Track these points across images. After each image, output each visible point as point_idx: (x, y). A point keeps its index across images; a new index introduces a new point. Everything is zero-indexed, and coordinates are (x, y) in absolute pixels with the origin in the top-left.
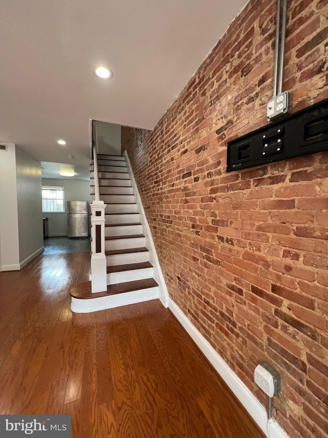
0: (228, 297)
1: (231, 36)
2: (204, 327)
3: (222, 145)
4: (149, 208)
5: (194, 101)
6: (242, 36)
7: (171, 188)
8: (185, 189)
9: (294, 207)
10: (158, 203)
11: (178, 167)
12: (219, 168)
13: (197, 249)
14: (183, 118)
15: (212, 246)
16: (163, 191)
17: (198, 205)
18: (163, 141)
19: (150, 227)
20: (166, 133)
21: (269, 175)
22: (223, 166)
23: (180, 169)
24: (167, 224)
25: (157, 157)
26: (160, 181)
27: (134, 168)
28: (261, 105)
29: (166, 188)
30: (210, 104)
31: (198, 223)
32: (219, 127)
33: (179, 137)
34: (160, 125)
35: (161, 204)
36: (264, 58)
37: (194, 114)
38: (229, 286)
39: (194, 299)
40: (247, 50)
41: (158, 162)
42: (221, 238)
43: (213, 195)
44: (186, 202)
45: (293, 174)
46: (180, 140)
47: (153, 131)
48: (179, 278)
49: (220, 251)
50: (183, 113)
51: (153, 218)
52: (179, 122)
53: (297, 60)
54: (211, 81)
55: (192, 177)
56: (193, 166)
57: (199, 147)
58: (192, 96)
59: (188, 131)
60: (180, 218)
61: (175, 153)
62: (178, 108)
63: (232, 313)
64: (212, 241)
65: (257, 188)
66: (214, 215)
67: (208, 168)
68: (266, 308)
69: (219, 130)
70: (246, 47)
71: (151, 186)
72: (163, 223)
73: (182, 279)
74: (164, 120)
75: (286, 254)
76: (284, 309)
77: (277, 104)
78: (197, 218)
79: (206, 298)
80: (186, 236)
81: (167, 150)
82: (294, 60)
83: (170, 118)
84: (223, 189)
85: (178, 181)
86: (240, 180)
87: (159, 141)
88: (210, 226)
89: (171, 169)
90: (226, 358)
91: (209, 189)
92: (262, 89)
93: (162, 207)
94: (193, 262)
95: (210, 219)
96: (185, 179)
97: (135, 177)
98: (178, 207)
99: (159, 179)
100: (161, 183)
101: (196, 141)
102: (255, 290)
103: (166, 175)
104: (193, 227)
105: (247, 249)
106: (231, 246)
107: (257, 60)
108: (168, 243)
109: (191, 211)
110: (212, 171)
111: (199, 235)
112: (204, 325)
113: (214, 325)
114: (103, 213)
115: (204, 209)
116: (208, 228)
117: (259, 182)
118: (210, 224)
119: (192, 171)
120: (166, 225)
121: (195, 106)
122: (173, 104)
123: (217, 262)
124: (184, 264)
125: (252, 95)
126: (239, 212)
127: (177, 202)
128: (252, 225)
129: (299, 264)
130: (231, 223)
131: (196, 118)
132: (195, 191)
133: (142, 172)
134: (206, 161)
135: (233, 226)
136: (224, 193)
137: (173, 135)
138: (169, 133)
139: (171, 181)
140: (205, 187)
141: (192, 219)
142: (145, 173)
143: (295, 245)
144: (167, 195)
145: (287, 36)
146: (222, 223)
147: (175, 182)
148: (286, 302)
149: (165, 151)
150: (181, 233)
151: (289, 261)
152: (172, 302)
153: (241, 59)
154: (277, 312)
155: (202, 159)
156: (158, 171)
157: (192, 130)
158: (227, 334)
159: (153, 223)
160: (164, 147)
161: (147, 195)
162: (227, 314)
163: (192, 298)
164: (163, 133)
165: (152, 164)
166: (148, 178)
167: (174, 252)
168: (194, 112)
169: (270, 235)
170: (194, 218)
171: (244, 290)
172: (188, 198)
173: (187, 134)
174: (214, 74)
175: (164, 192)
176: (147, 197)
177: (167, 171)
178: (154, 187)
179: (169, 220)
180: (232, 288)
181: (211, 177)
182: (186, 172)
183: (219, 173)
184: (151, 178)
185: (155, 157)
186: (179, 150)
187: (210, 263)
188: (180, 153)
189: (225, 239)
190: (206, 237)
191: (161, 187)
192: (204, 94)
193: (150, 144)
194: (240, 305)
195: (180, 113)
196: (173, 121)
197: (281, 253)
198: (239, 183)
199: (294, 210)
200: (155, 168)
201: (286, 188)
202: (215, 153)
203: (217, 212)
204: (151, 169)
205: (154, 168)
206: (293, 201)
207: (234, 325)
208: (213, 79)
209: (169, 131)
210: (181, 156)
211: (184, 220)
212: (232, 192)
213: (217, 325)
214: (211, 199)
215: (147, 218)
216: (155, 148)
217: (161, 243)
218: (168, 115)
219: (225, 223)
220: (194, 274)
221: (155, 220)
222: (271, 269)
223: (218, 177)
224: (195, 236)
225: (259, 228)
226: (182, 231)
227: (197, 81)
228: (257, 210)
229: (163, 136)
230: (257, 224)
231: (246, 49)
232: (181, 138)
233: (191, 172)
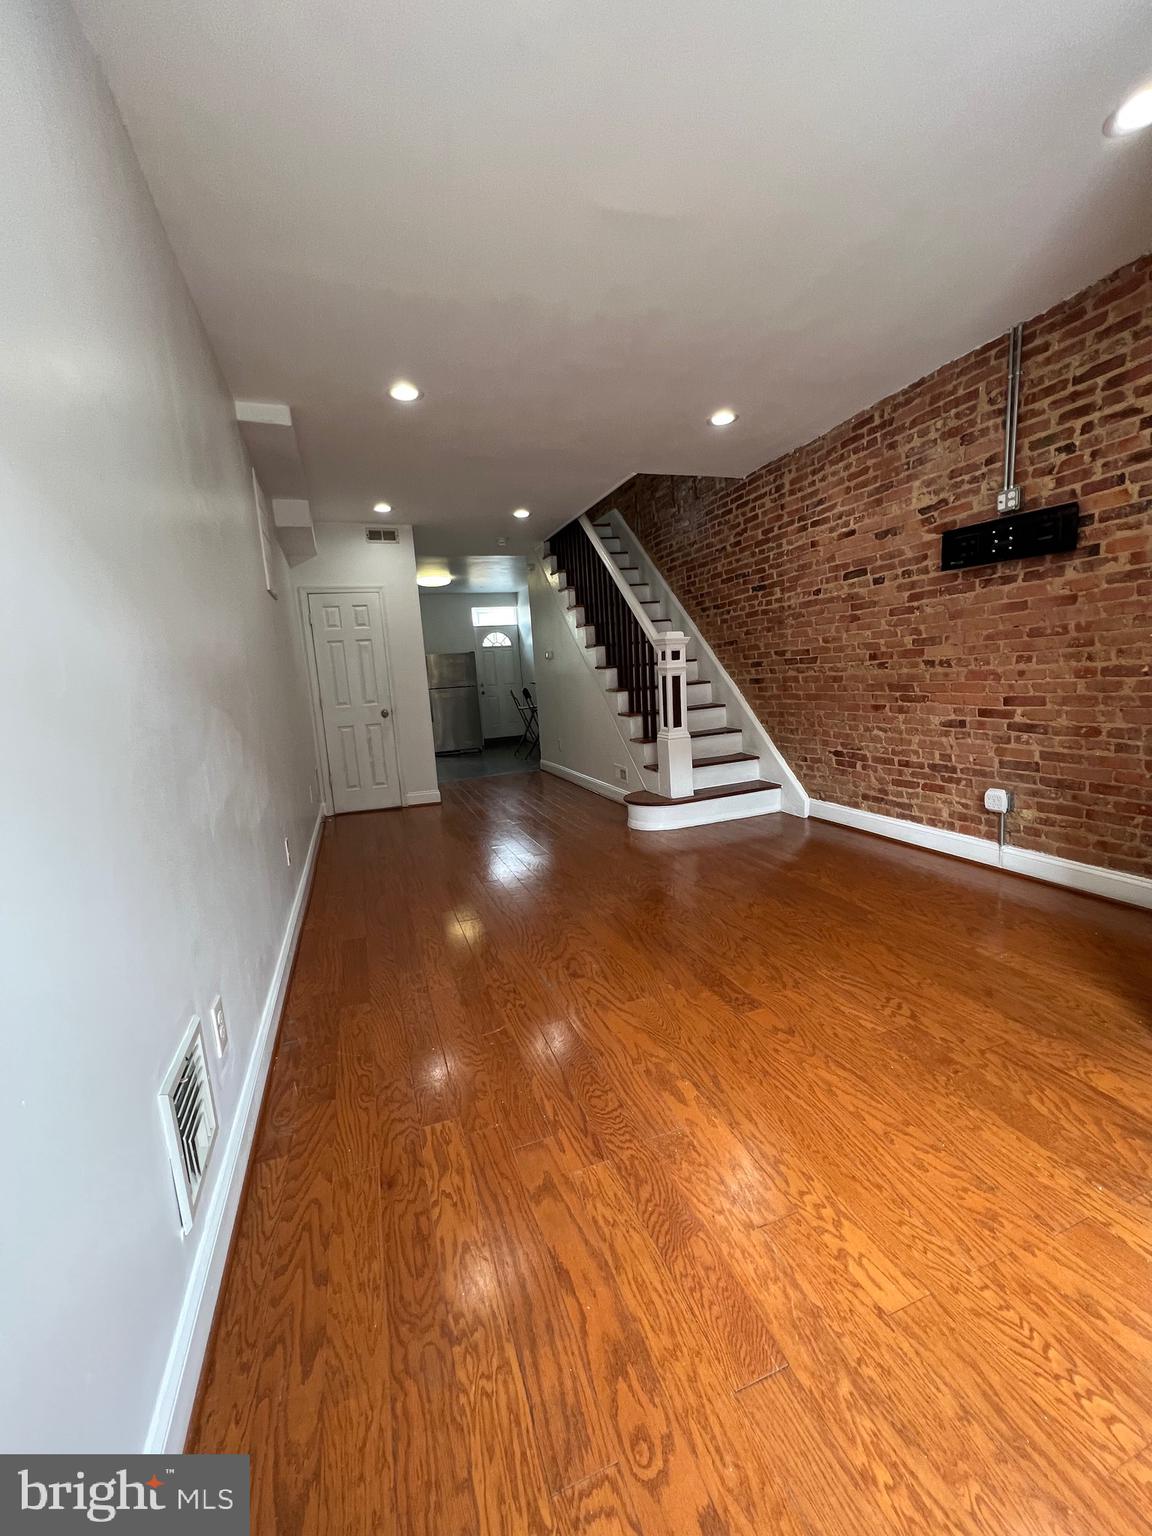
0: (944, 739)
1: (944, 382)
2: (899, 805)
3: (929, 531)
4: (731, 643)
5: (871, 452)
6: (961, 392)
7: (813, 598)
8: (851, 597)
9: (1027, 608)
10: (769, 630)
11: (832, 558)
12: (925, 563)
13: (883, 690)
14: (844, 474)
15: (912, 678)
16: (786, 604)
17: (883, 621)
18: (783, 507)
19: (739, 683)
20: (792, 493)
21: (999, 574)
22: (933, 561)
23: (838, 562)
24: (800, 665)
25: (761, 537)
26: (773, 585)
27: (662, 557)
28: (988, 490)
29: (794, 599)
30: (906, 467)
31: (883, 649)
32: (924, 504)
33: (833, 507)
34: (770, 472)
35: (779, 629)
36: (992, 435)
37: (871, 473)
38: (944, 724)
39: (876, 771)
40: (970, 414)
41: (764, 547)
42: (931, 663)
43: (915, 604)
44: (855, 618)
45: (1026, 574)
46: (835, 511)
47: (747, 481)
48: (837, 753)
49: (928, 681)
50: (841, 465)
51: (750, 661)
52: (831, 479)
53: (1029, 453)
54: (908, 432)
55: (870, 577)
56: (871, 560)
57: (884, 529)
58: (864, 441)
59: (857, 499)
60: (841, 649)
61: (821, 533)
62: (829, 453)
63: (950, 757)
64: (914, 671)
65: (984, 590)
66: (917, 631)
67: (902, 564)
68: (996, 728)
69: (924, 509)
70: (968, 409)
71: (743, 596)
72: (787, 667)
73: (845, 751)
74: (788, 464)
75: (1020, 659)
76: (1018, 719)
77: (1007, 500)
78: (882, 641)
79: (901, 758)
80: (854, 678)
81: (796, 525)
82: (1026, 452)
83: (805, 466)
84: (932, 594)
85: (831, 585)
86: (960, 581)
87: (769, 505)
88: (910, 650)
89: (811, 563)
90: (940, 821)
91: (906, 594)
92: (991, 471)
93: (782, 636)
94: (871, 715)
95: (908, 640)
96: (851, 581)
97: (666, 578)
98: (833, 630)
99: (770, 581)
100: (777, 589)
101: (877, 518)
102: (983, 713)
103: (795, 573)
104: (873, 657)
105: (972, 667)
106: (948, 670)
107: (984, 432)
108: (803, 701)
109: (869, 633)
110: (910, 568)
111: (887, 668)
112: (899, 800)
113: (919, 790)
114: (683, 655)
115: (895, 626)
116: (906, 654)
117: (987, 583)
118: (910, 646)
119: (869, 568)
120: (798, 670)
121: (874, 461)
122: (815, 441)
123: (924, 699)
124: (850, 725)
125: (978, 473)
126: (959, 622)
127: (831, 621)
128: (977, 636)
129: (1033, 665)
130: (947, 638)
131: (876, 482)
132: (876, 599)
133: (704, 565)
134: (901, 553)
135: (950, 641)
136: (934, 600)
137: (815, 500)
138: (799, 495)
139: (811, 584)
140: (898, 591)
141: (867, 646)
142: (716, 568)
143: (1028, 647)
144: (797, 610)
145: (1019, 422)
146: (933, 641)
147: (825, 586)
148: (1019, 710)
149: (792, 527)
150: (841, 674)
151: (1022, 666)
152: (820, 802)
153: (960, 422)
154: (1010, 726)
155: (892, 549)
156: (766, 566)
157: (866, 500)
158: (941, 789)
159: (749, 672)
160: (786, 519)
161: (725, 617)
162: (942, 763)
163: (871, 772)
164: (783, 491)
165: (742, 551)
166: (730, 580)
167: (822, 713)
168: (871, 470)
169: (1001, 643)
170: (876, 643)
171: (968, 719)
172: (860, 612)
173: (855, 505)
174: (914, 424)
175: (789, 606)
176: (724, 621)
177: (799, 566)
178: (749, 599)
179: (808, 658)
180: (950, 724)
181: (909, 577)
182: (852, 569)
183: (926, 571)
184: (741, 580)
185: (753, 537)
186: (832, 530)
187: (909, 704)
188: (835, 534)
189: (937, 662)
190: (900, 668)
191: (778, 595)
192: (892, 446)
193: (734, 506)
194: (962, 741)
195: (833, 463)
196: (814, 473)
197: (1014, 660)
198: (959, 585)
199: (1026, 612)
200: (756, 558)
201: (1019, 588)
202: (918, 542)
203: (922, 627)
204: (738, 561)
205: (753, 560)
206: (1026, 601)
207: (954, 770)
208: (912, 431)
209: (800, 490)
210: (839, 539)
211: (850, 648)
212: (948, 597)
213: (925, 787)
214: (911, 610)
215: (726, 667)
216: (756, 517)
217: (780, 706)
218: (799, 458)
219: (938, 640)
220: (876, 732)
221: (759, 664)
222: (1003, 681)
223: (923, 577)
224: (877, 671)
225: (989, 637)
226: (844, 670)
227: (877, 421)
228: (985, 616)
229: (782, 496)
230: (985, 633)
231: (968, 412)
232: (839, 509)
233: (866, 569)
